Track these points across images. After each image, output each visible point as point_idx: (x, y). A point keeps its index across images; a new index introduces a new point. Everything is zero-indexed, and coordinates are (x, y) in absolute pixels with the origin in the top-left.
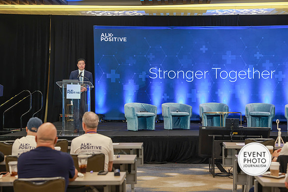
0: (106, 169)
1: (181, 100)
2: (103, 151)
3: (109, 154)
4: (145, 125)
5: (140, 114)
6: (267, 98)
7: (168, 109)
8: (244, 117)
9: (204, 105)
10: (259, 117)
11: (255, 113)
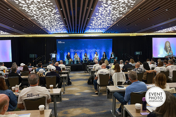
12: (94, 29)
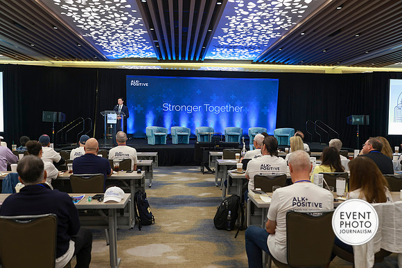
0: (132, 169)
1: (184, 125)
2: (130, 158)
3: (134, 159)
4: (160, 141)
5: (156, 134)
6: (238, 124)
7: (175, 131)
8: (224, 136)
9: (199, 128)
10: (233, 136)
11: (230, 133)
12: (231, 47)
